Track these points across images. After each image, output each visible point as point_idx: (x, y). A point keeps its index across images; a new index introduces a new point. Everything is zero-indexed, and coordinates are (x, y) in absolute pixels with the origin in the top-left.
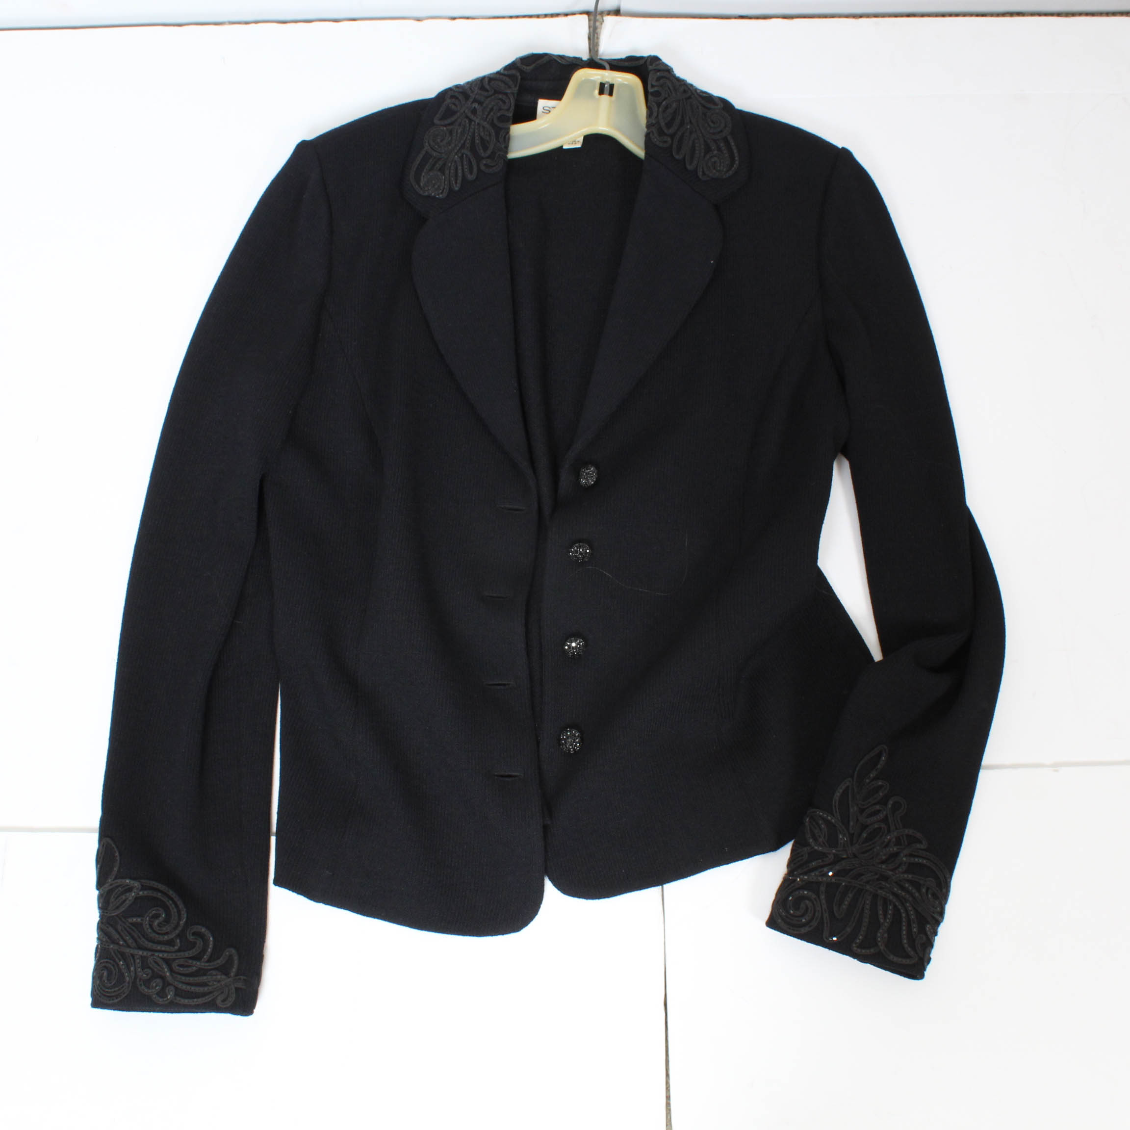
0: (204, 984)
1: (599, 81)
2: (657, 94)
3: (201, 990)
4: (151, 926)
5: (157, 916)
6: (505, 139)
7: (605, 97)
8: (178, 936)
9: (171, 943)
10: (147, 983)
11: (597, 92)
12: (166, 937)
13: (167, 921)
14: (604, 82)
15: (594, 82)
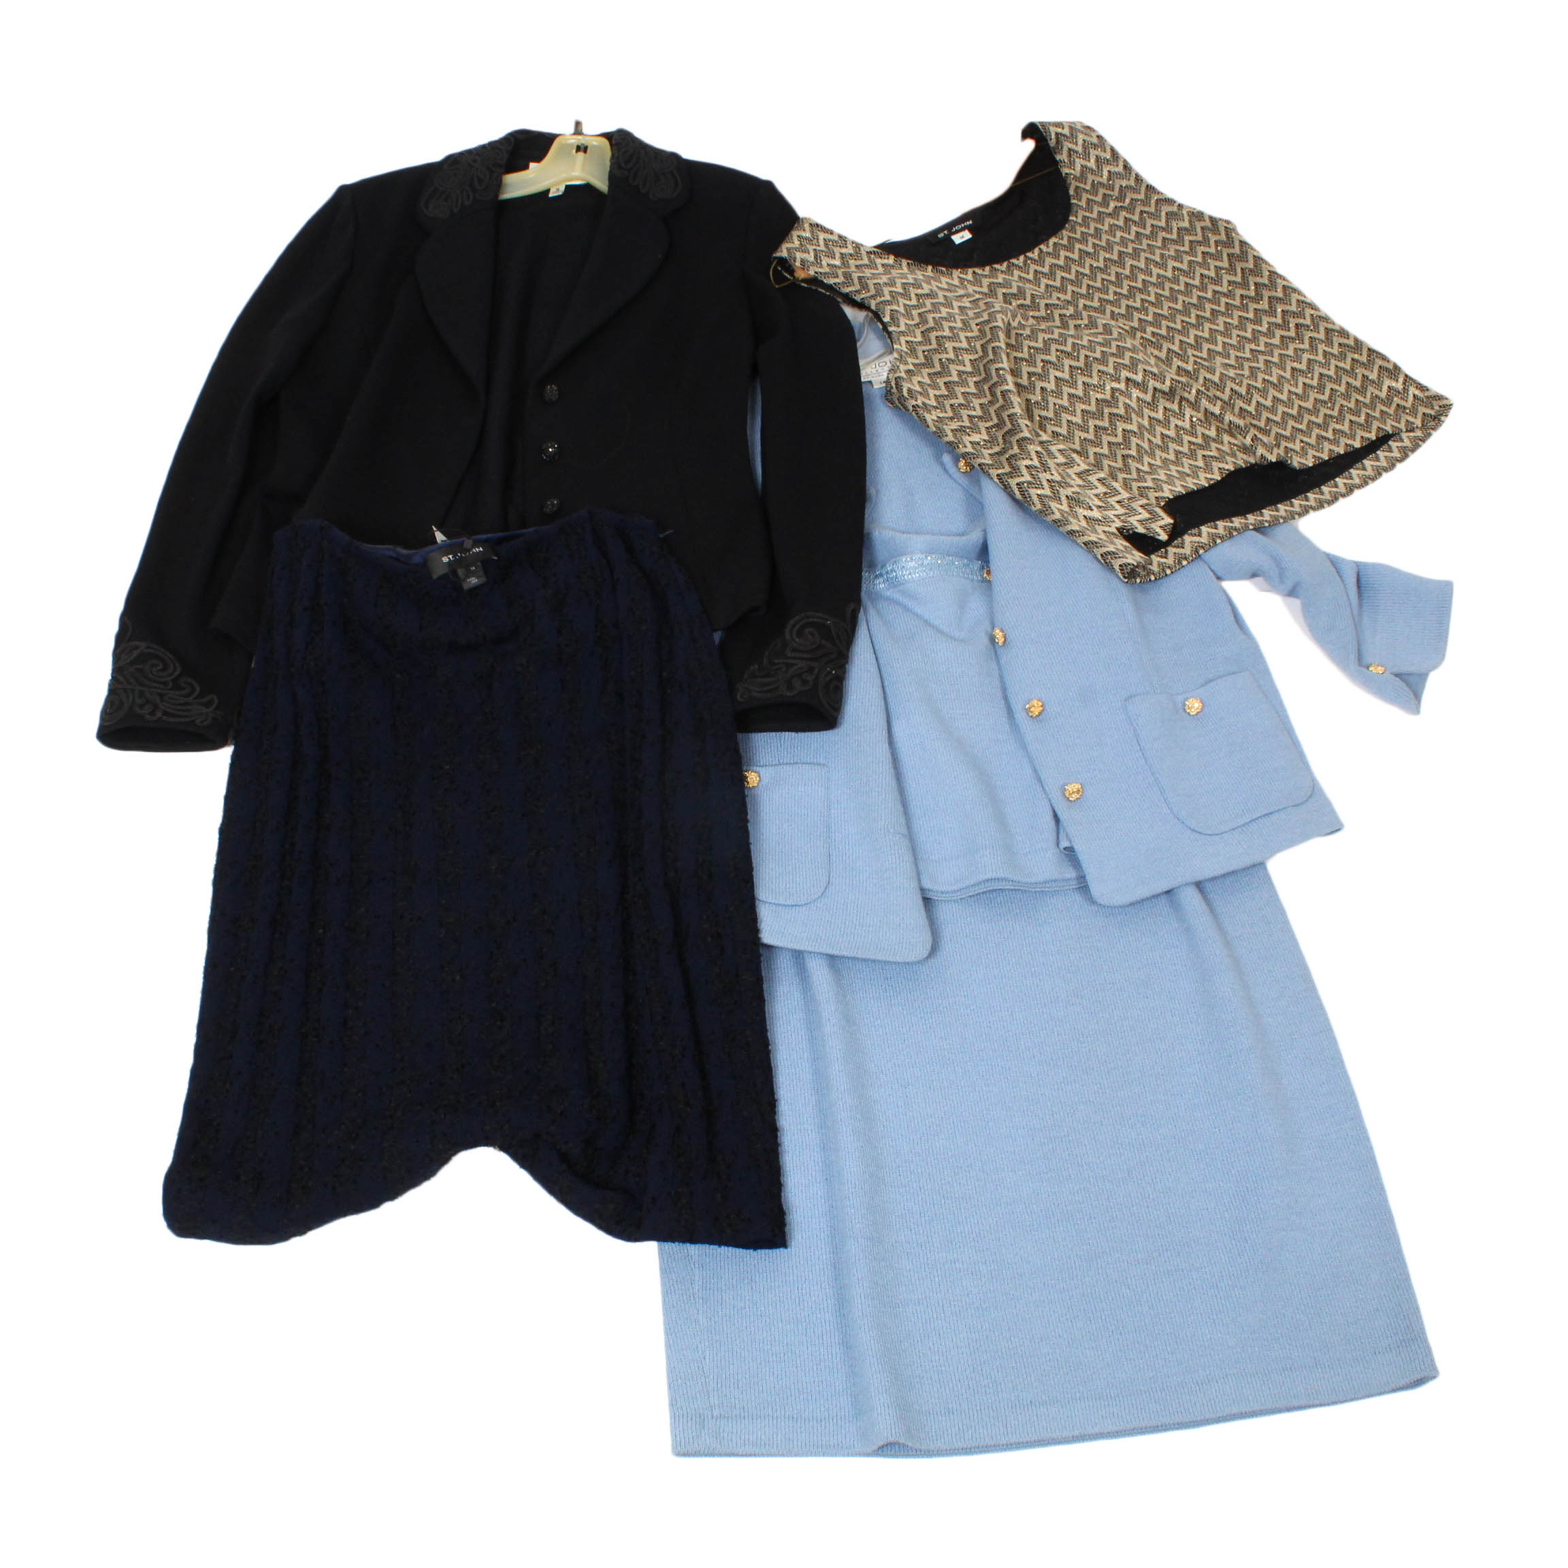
0: (188, 710)
1: (577, 144)
2: (617, 144)
3: (186, 714)
4: (151, 672)
5: (156, 665)
6: (499, 186)
7: (581, 154)
8: (173, 680)
9: (165, 683)
10: (141, 707)
11: (574, 151)
12: (163, 680)
13: (164, 669)
14: (579, 144)
15: (571, 145)
